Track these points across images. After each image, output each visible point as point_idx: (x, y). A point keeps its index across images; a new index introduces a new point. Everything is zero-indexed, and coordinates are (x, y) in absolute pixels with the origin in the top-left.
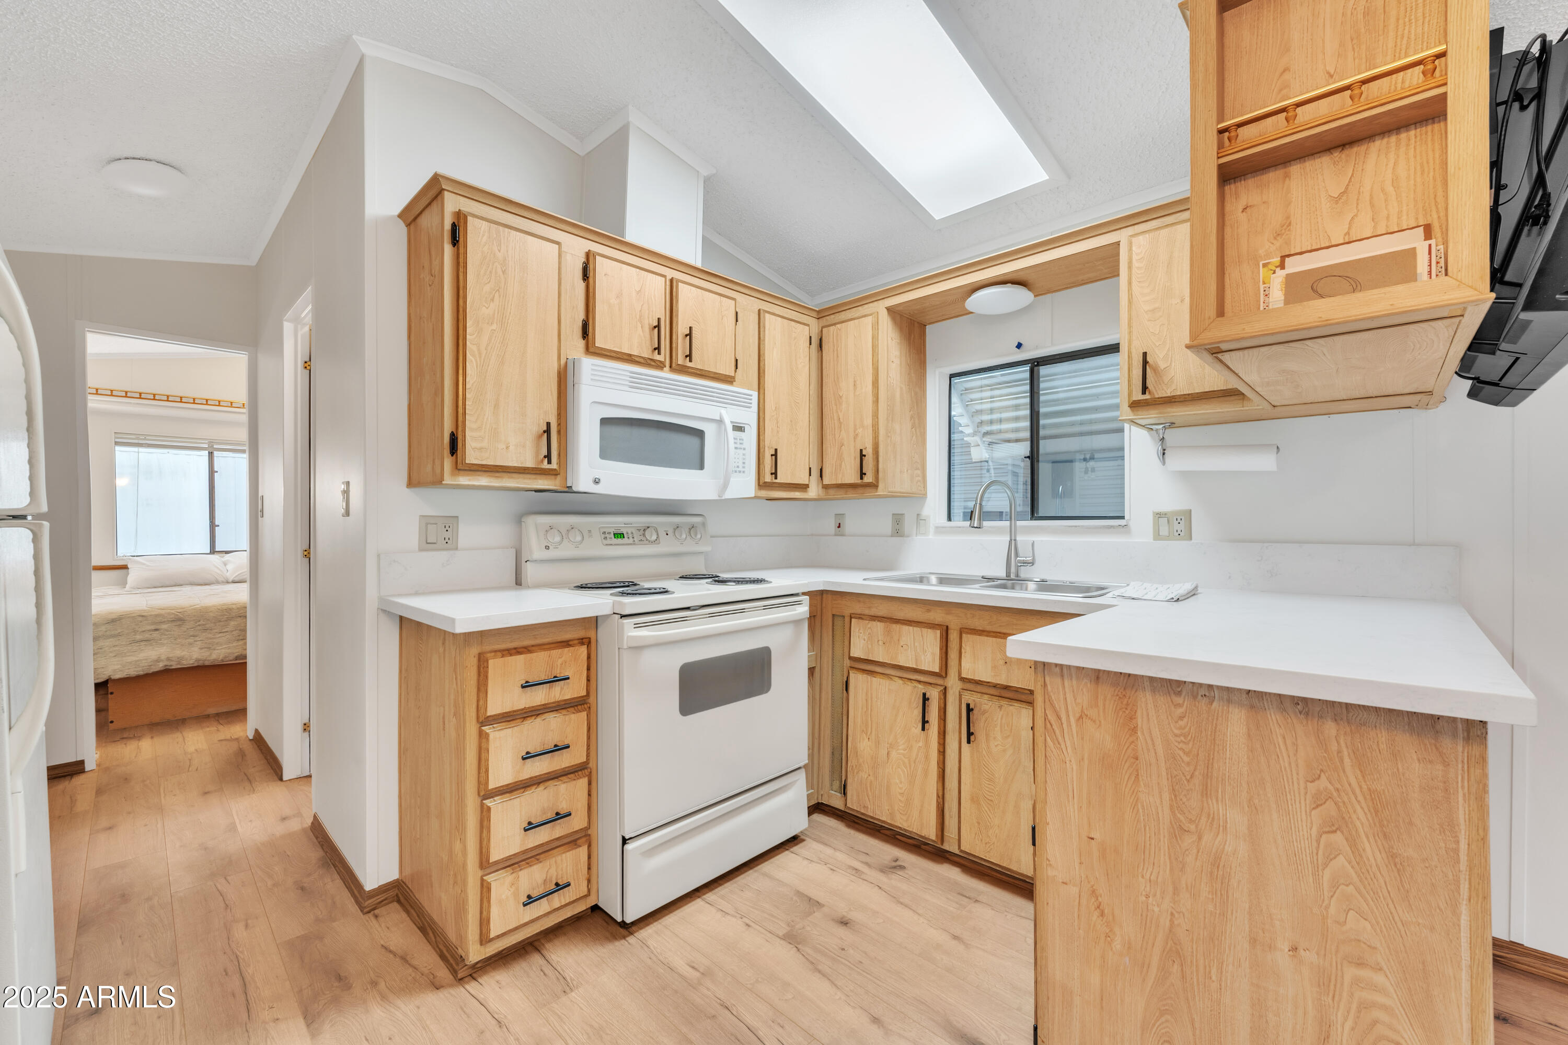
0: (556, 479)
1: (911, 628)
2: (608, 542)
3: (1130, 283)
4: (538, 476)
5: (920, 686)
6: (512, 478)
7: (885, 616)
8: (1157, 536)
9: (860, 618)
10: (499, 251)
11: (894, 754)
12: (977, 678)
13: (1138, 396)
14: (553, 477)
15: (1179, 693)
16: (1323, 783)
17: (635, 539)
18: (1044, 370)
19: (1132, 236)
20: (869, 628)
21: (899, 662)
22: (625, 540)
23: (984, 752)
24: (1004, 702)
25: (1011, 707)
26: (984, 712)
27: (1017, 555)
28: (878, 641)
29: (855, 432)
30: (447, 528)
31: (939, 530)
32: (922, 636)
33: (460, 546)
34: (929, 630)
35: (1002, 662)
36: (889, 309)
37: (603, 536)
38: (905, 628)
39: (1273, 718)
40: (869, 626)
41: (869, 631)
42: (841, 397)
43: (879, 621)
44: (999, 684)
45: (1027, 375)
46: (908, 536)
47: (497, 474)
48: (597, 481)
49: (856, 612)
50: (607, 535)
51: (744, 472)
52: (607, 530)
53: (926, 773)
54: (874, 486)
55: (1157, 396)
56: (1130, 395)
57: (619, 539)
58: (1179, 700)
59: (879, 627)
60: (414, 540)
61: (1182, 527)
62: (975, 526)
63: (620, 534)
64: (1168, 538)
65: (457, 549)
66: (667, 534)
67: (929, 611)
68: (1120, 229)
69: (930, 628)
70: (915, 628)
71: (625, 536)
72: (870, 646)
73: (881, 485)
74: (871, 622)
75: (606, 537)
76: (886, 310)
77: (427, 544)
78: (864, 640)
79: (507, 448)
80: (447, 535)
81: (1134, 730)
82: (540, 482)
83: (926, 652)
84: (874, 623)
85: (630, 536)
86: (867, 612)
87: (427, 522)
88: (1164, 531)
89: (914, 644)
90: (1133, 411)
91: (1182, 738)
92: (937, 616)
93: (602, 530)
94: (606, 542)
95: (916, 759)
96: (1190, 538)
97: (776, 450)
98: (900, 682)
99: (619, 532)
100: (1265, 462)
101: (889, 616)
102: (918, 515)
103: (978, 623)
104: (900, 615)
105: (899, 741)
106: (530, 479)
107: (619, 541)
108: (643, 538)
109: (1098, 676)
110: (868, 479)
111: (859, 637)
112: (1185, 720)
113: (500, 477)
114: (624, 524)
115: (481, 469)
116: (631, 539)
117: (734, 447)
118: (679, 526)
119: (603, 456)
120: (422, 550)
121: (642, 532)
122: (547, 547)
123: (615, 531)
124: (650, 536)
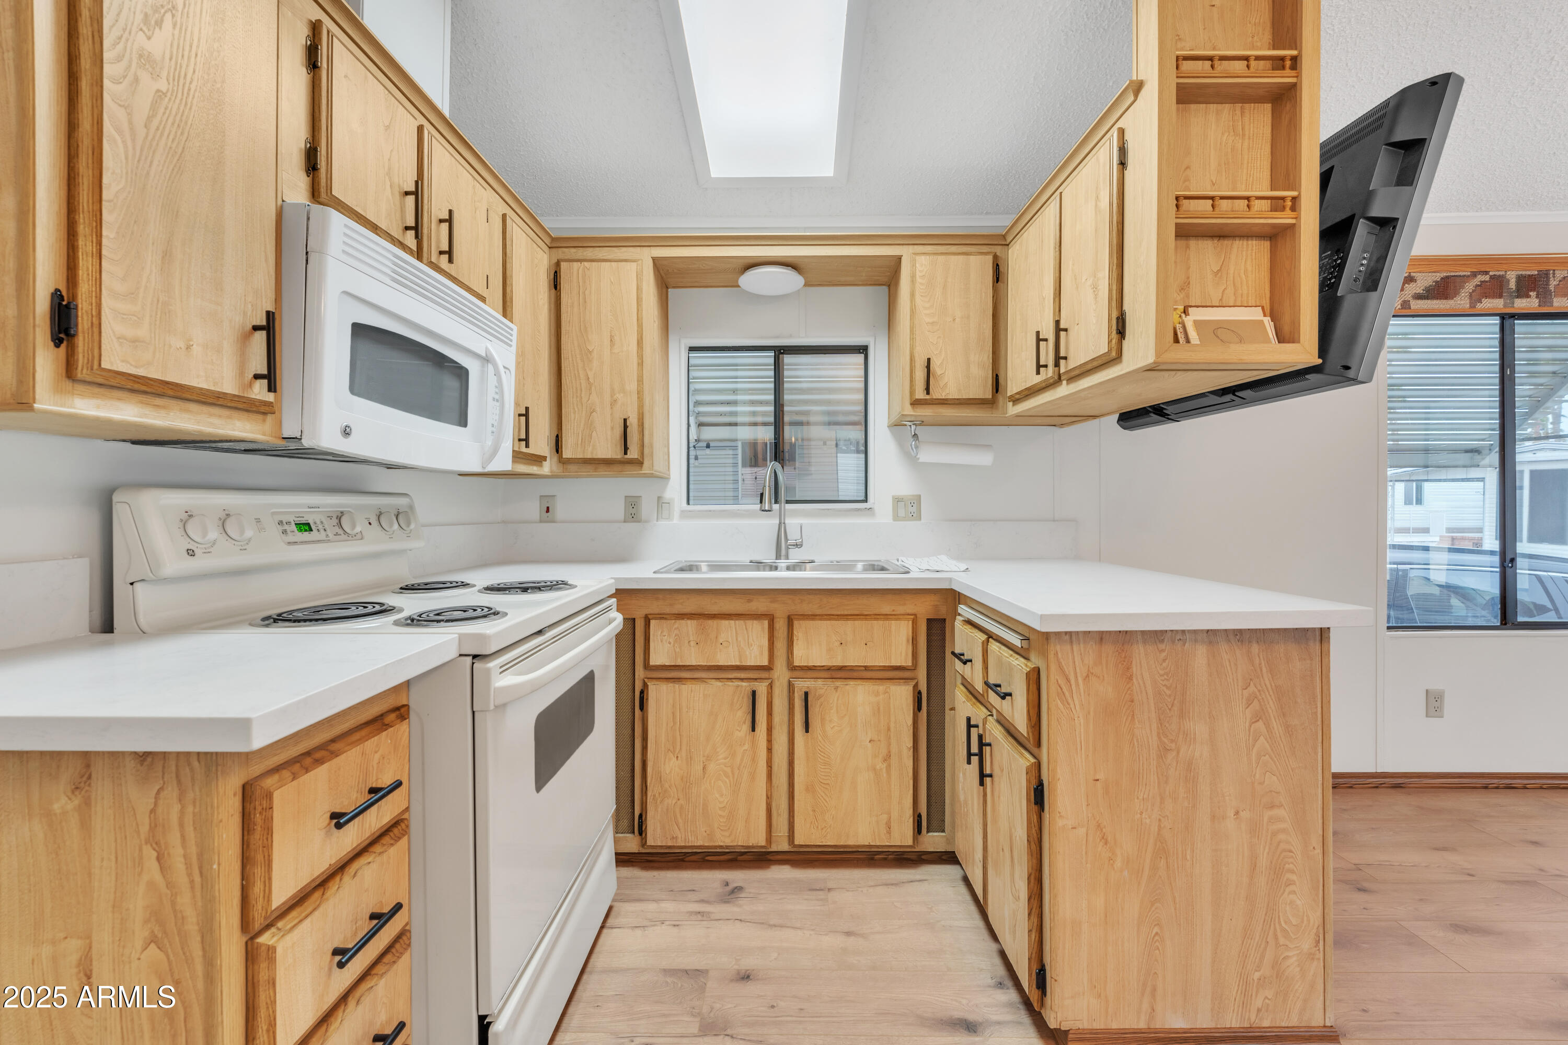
0: (264, 421)
1: (732, 622)
3: (912, 295)
4: (235, 414)
5: (744, 684)
6: (187, 411)
7: (693, 612)
8: (896, 517)
9: (661, 618)
11: (712, 767)
12: (811, 664)
13: (920, 394)
14: (260, 417)
15: (1162, 641)
16: (1252, 688)
17: (329, 532)
18: (787, 359)
19: (915, 254)
20: (675, 629)
21: (718, 662)
22: (314, 535)
23: (820, 738)
24: (838, 683)
25: (847, 687)
26: (820, 696)
27: (786, 539)
28: (689, 642)
29: (612, 396)
31: (684, 515)
32: (746, 629)
34: (755, 621)
35: (837, 644)
36: (655, 260)
37: (281, 528)
38: (725, 623)
39: (1223, 647)
40: (676, 626)
41: (676, 632)
42: (590, 352)
43: (688, 619)
44: (834, 666)
45: (772, 361)
46: (646, 522)
47: (159, 401)
48: (347, 433)
49: (652, 612)
50: (286, 527)
52: (285, 519)
53: (753, 776)
54: (639, 463)
55: (934, 397)
56: (912, 392)
57: (306, 533)
58: (1162, 646)
59: (690, 626)
61: (914, 509)
62: (767, 508)
63: (305, 524)
64: (904, 519)
66: (370, 523)
67: (750, 601)
68: (903, 244)
69: (755, 619)
70: (737, 622)
71: (313, 527)
72: (678, 650)
73: (646, 463)
74: (678, 621)
75: (286, 531)
76: (651, 261)
78: (670, 643)
79: (187, 345)
81: (1130, 678)
83: (751, 645)
84: (683, 622)
85: (320, 527)
86: (667, 610)
88: (902, 513)
89: (737, 639)
90: (913, 408)
91: (1165, 677)
92: (760, 605)
93: (278, 518)
94: (284, 538)
95: (740, 765)
96: (920, 519)
97: (527, 409)
98: (719, 684)
99: (303, 521)
100: (984, 459)
101: (699, 611)
102: (659, 498)
103: (806, 608)
104: (714, 609)
105: (718, 750)
106: (220, 416)
108: (339, 530)
109: (1102, 637)
110: (633, 454)
111: (661, 641)
112: (1167, 661)
113: (164, 407)
114: (309, 507)
115: (130, 385)
116: (323, 533)
117: (493, 399)
118: (382, 511)
119: (354, 390)
121: (336, 521)
122: (191, 553)
123: (297, 520)
124: (348, 527)
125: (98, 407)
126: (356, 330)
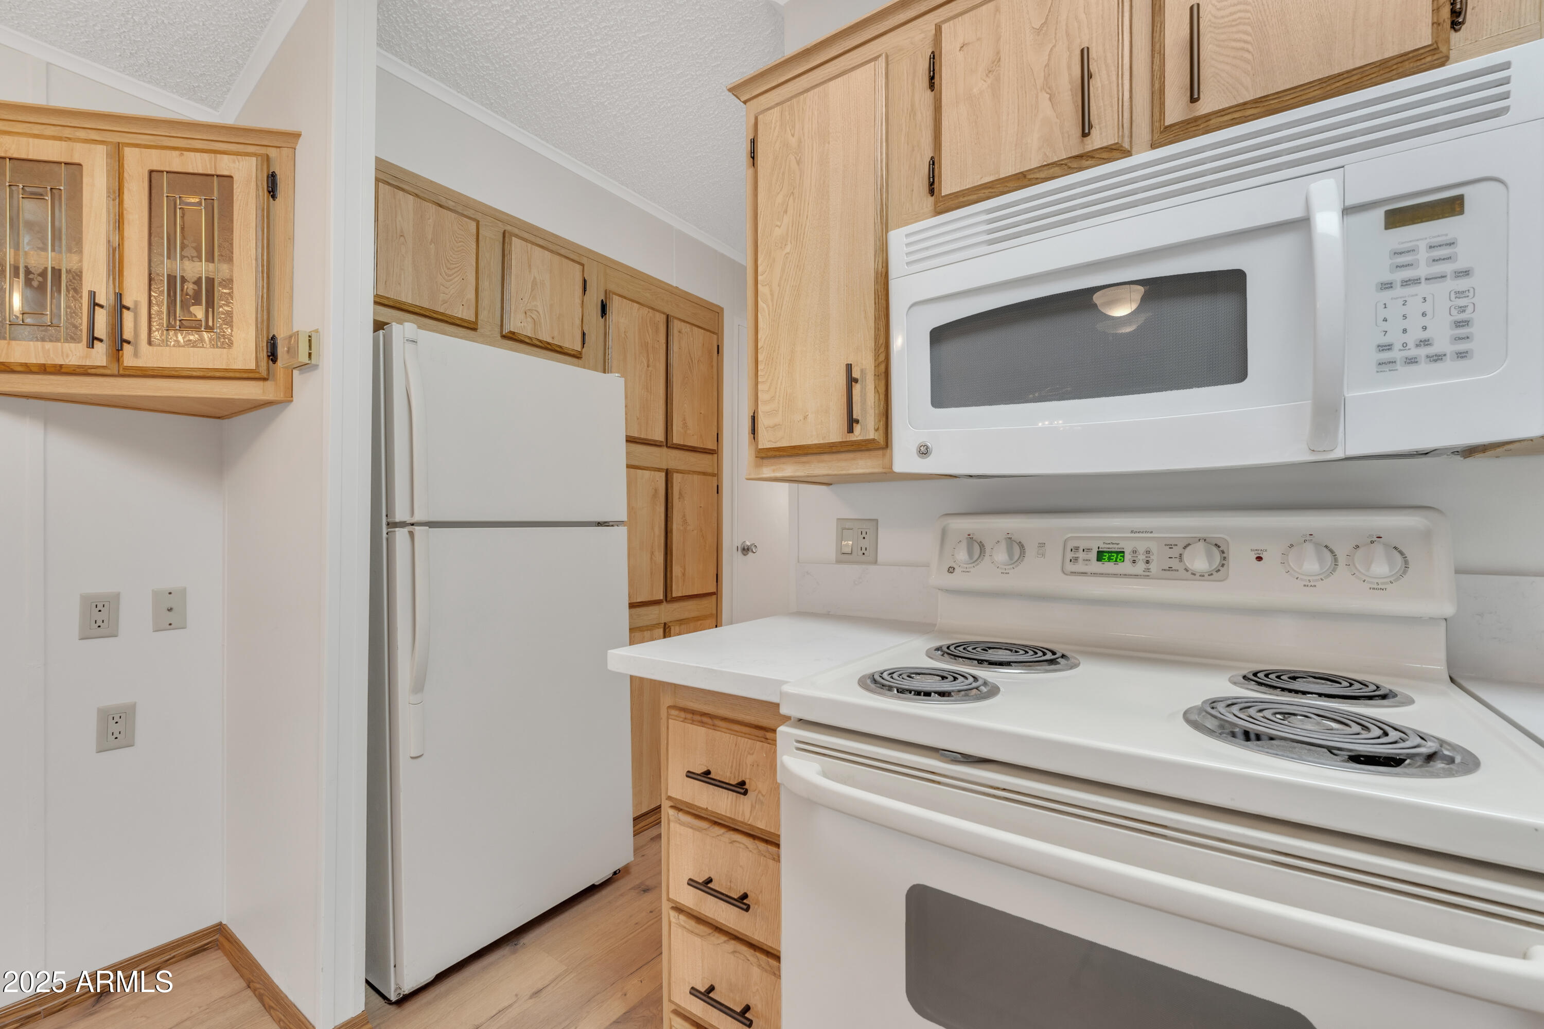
2: (1080, 567)
10: (793, 136)
17: (1153, 566)
22: (1125, 567)
30: (864, 535)
33: (880, 558)
37: (1069, 555)
47: (804, 459)
48: (930, 448)
50: (1081, 555)
52: (1083, 545)
57: (1111, 564)
63: (1118, 553)
65: (875, 562)
66: (1259, 558)
71: (1128, 556)
75: (1076, 559)
77: (844, 557)
79: (805, 418)
80: (864, 544)
82: (861, 463)
85: (1142, 557)
87: (844, 527)
93: (1070, 545)
94: (1070, 567)
99: (1115, 548)
107: (1108, 567)
108: (1175, 564)
113: (808, 462)
114: (1132, 532)
115: (777, 453)
116: (1140, 567)
117: (1387, 286)
118: (1309, 538)
119: (938, 401)
120: (838, 562)
121: (1176, 552)
122: (951, 570)
123: (1104, 547)
124: (1199, 561)
125: (774, 471)
126: (939, 335)
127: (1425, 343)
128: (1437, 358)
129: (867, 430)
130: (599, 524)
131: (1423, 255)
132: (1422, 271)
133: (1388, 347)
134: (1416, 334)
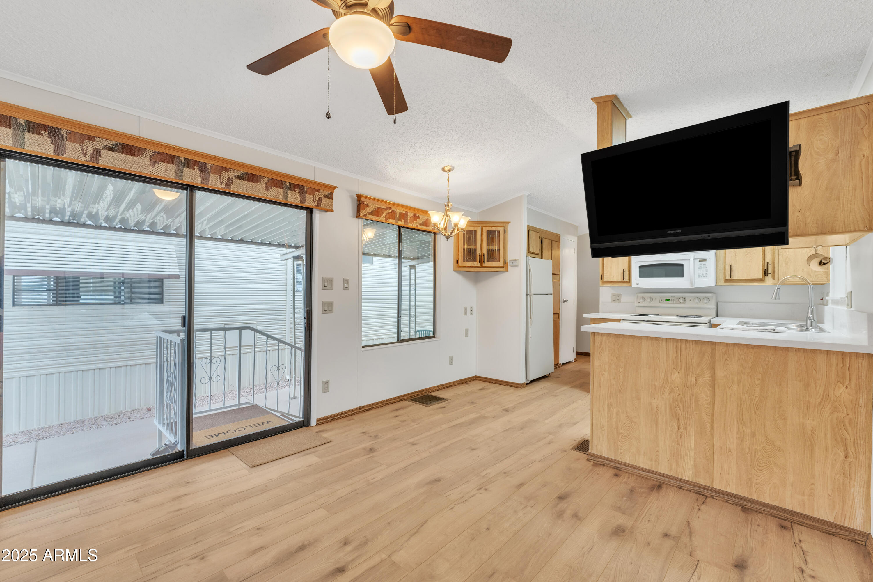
14: (628, 283)
17: (674, 302)
22: (670, 302)
30: (618, 297)
33: (622, 301)
37: (661, 300)
48: (638, 284)
50: (663, 300)
51: (706, 277)
52: (663, 298)
60: (610, 300)
65: (621, 302)
66: (690, 300)
71: (670, 300)
77: (613, 301)
80: (618, 299)
82: (624, 285)
85: (673, 300)
87: (613, 295)
93: (661, 298)
94: (661, 302)
97: (731, 266)
99: (668, 299)
106: (621, 284)
107: (667, 302)
108: (678, 301)
113: (614, 284)
114: (671, 297)
115: (607, 282)
116: (672, 301)
117: (699, 268)
118: (697, 297)
119: (640, 276)
120: (612, 302)
121: (678, 299)
122: (639, 303)
123: (666, 299)
124: (681, 301)
125: (606, 285)
126: (640, 267)
127: (703, 275)
128: (704, 277)
129: (626, 279)
130: (546, 294)
131: (703, 265)
132: (702, 267)
133: (699, 275)
134: (702, 274)
